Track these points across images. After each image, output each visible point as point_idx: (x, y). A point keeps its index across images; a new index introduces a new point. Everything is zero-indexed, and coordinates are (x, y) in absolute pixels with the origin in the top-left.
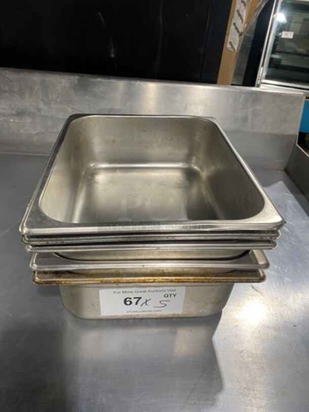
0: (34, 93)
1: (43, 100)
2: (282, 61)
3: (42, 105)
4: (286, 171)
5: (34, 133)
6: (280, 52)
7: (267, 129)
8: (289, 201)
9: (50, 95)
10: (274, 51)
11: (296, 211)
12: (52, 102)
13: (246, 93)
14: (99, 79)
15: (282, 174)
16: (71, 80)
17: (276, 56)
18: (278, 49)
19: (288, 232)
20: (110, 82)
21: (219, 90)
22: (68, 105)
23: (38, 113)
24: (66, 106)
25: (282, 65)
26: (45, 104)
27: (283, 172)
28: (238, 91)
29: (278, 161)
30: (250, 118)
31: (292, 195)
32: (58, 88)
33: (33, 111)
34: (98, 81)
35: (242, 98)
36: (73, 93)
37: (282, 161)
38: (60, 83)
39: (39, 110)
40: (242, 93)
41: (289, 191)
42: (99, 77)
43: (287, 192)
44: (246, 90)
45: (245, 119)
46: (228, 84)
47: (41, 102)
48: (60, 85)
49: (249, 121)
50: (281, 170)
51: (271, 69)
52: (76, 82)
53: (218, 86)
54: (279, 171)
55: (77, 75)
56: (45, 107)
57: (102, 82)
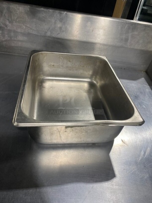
0: (3, 15)
1: (8, 20)
2: (148, 11)
3: (7, 23)
4: (147, 72)
5: (3, 40)
6: (147, 6)
7: (139, 47)
8: (147, 90)
9: (13, 17)
10: (144, 5)
11: (150, 96)
12: (14, 21)
13: (129, 23)
14: (42, 9)
15: (144, 74)
16: (25, 8)
17: (145, 8)
18: (146, 4)
19: (145, 108)
20: (49, 11)
21: (113, 21)
22: (23, 24)
23: (5, 28)
24: (22, 25)
25: (148, 13)
26: (10, 22)
27: (145, 73)
28: (124, 22)
29: (142, 66)
30: (130, 39)
31: (149, 87)
32: (17, 13)
33: (2, 26)
34: (41, 10)
35: (126, 27)
36: (26, 16)
37: (145, 66)
38: (19, 9)
39: (6, 26)
40: (127, 23)
41: (147, 84)
42: (42, 7)
43: (146, 85)
44: (129, 22)
45: (126, 40)
46: (119, 18)
47: (7, 21)
48: (18, 11)
49: (129, 41)
50: (143, 71)
51: (141, 15)
52: (28, 9)
53: (113, 18)
54: (143, 72)
55: (29, 5)
56: (10, 25)
57: (44, 11)
